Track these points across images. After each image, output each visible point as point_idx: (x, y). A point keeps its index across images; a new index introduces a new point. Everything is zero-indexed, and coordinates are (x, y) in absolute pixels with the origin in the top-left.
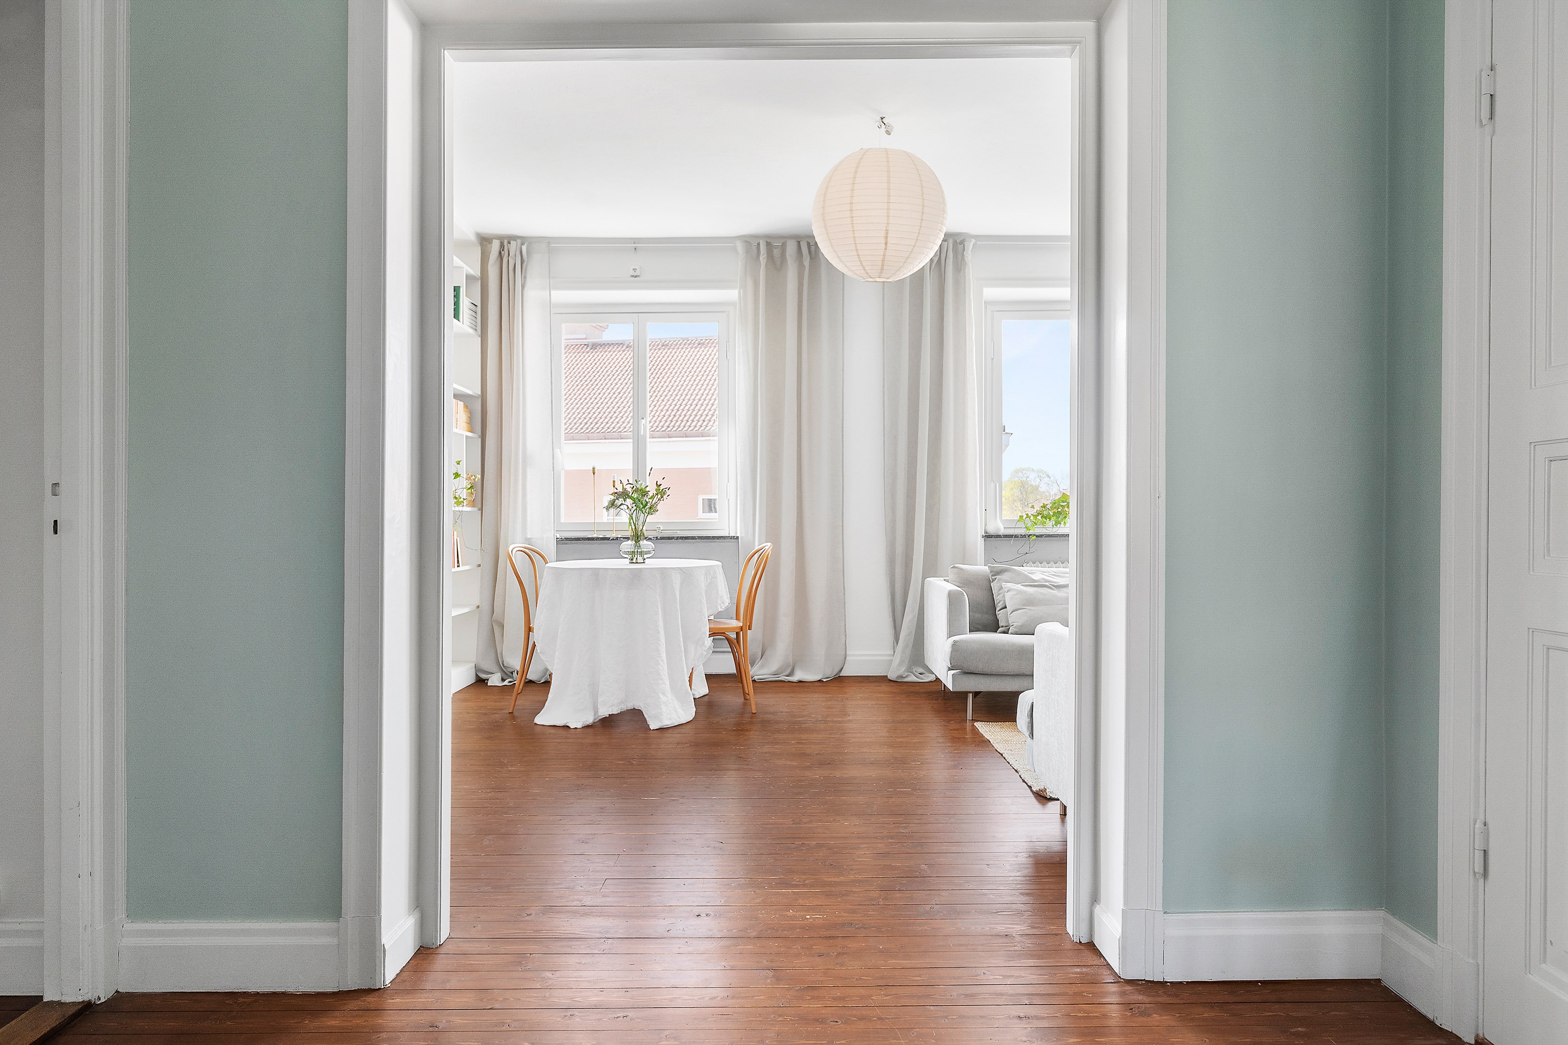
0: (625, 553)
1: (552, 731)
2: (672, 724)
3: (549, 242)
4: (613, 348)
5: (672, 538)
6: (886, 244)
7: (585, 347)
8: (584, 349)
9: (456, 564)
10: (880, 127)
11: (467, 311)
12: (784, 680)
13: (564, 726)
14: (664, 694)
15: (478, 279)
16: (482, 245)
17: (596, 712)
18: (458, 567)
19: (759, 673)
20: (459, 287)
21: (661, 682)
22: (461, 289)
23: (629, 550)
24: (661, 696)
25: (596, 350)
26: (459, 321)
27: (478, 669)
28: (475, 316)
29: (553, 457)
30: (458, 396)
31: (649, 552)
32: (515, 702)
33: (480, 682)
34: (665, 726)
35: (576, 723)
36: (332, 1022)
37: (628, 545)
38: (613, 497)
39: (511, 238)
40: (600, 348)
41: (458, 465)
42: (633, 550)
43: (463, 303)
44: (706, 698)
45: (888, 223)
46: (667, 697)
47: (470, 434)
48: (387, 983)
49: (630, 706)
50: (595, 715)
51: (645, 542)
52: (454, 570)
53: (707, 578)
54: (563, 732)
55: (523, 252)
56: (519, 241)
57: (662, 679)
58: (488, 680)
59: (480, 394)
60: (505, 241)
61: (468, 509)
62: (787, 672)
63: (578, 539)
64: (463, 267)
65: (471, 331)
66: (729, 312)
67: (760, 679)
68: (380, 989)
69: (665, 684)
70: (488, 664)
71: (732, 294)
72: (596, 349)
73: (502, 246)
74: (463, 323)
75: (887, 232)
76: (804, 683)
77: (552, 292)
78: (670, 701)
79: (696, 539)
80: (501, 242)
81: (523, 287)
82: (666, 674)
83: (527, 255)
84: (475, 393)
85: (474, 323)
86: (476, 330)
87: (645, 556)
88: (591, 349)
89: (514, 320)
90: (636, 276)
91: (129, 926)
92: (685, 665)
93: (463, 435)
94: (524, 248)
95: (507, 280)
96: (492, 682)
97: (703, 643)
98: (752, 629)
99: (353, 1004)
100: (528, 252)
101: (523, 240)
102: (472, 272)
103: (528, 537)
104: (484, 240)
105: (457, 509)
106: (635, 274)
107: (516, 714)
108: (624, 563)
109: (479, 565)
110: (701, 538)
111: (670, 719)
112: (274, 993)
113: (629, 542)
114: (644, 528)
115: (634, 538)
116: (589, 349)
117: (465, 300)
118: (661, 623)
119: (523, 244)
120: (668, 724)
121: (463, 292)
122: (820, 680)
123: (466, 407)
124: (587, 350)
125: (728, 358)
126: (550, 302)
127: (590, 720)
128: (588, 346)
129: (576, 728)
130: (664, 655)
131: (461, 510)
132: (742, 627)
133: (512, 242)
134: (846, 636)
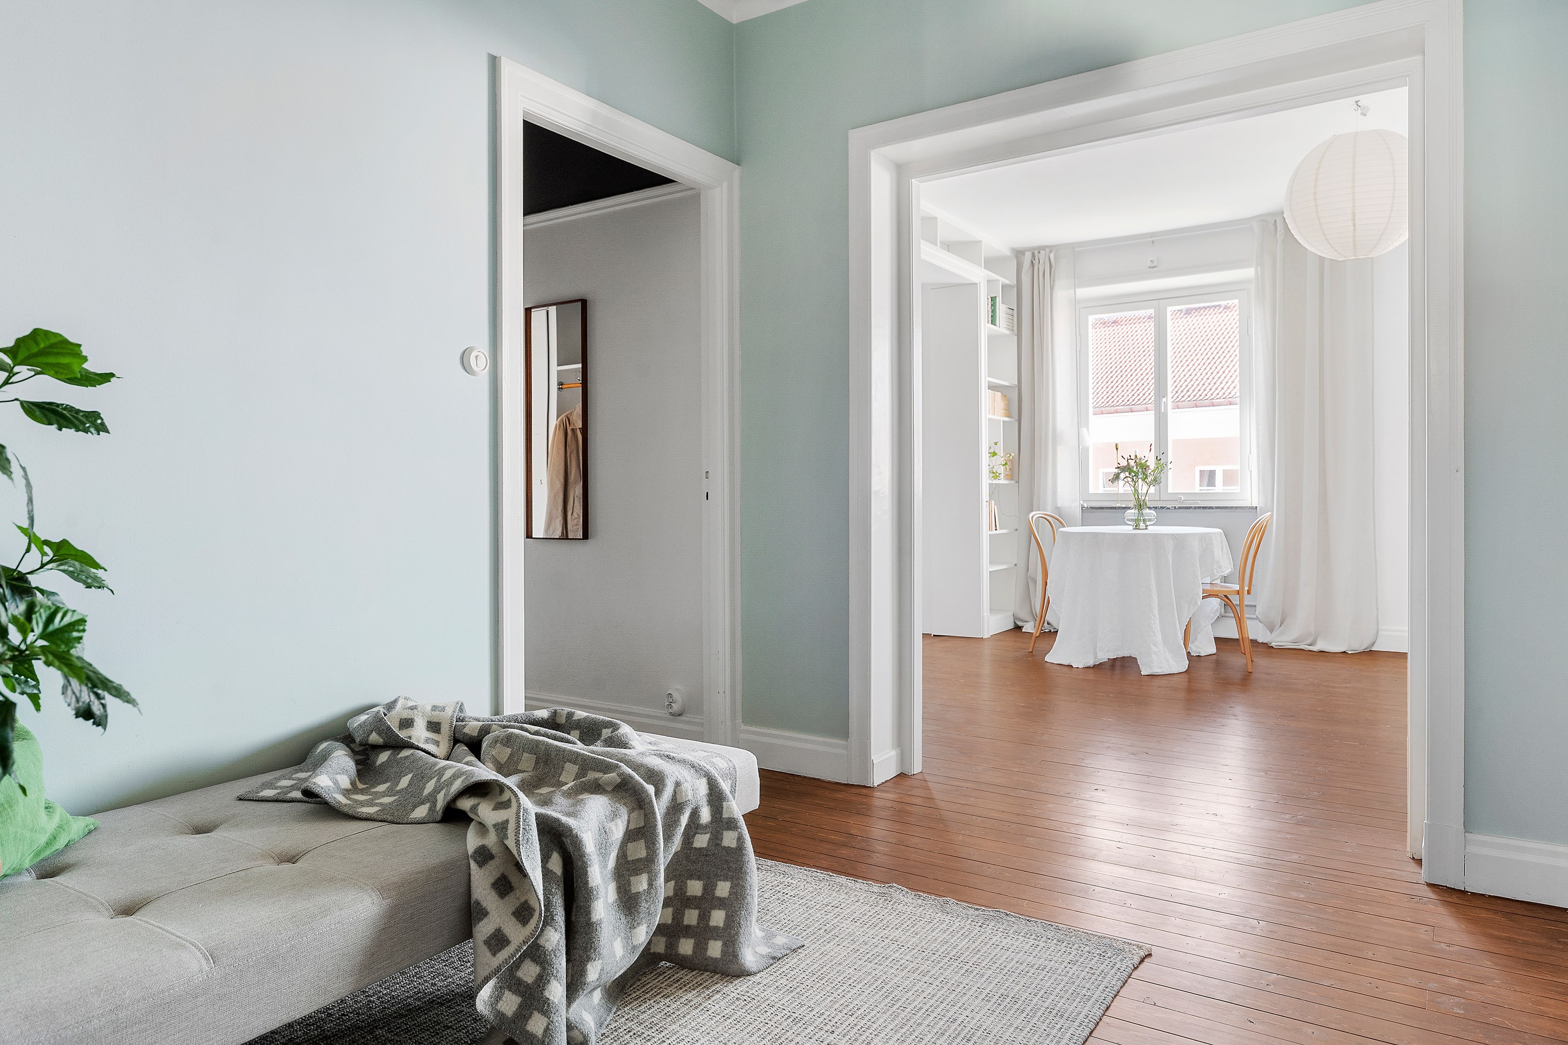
0: (1128, 520)
1: (1057, 667)
2: (1162, 672)
3: (1074, 247)
4: (1209, 311)
5: (1190, 508)
6: (1354, 225)
7: (1179, 312)
8: (1178, 315)
9: (994, 528)
10: (1356, 109)
11: (1004, 316)
12: (1304, 649)
13: (1068, 665)
14: (1155, 645)
15: (1014, 287)
16: (1017, 257)
17: (1096, 657)
18: (996, 530)
19: (1278, 639)
20: (996, 297)
21: (1152, 634)
22: (998, 298)
23: (1133, 518)
24: (1152, 647)
25: (1191, 315)
26: (995, 325)
27: (1015, 618)
28: (1011, 318)
29: (1079, 436)
30: (992, 387)
31: (1150, 520)
32: (1034, 645)
33: (1018, 628)
34: (1156, 673)
35: (1079, 663)
36: (840, 796)
37: (1131, 513)
38: (1116, 471)
39: (1040, 249)
40: (1194, 313)
41: (996, 446)
42: (1136, 518)
43: (999, 309)
44: (1214, 657)
45: (1354, 207)
46: (1158, 648)
47: (1007, 419)
48: (875, 785)
49: (1126, 654)
50: (1095, 659)
51: (1148, 511)
52: (991, 533)
53: (1202, 544)
54: (1066, 670)
55: (1051, 259)
56: (1048, 250)
57: (1153, 632)
58: (1023, 627)
59: (1017, 384)
60: (1035, 252)
61: (1006, 482)
62: (1309, 642)
63: (1102, 508)
64: (999, 280)
65: (1007, 332)
66: (1250, 289)
67: (1278, 646)
68: (870, 787)
69: (1156, 636)
70: (1024, 614)
71: (1249, 273)
72: (1190, 313)
73: (1033, 255)
74: (999, 327)
75: (1354, 214)
76: (1325, 653)
77: (1077, 290)
78: (1161, 652)
79: (1214, 509)
80: (1033, 253)
81: (1052, 288)
82: (1159, 628)
83: (1055, 261)
84: (1012, 384)
85: (1011, 325)
86: (1013, 330)
87: (1148, 523)
88: (1185, 314)
89: (1044, 319)
90: (1154, 267)
91: (743, 727)
92: (1177, 622)
93: (1000, 420)
94: (1052, 256)
95: (1037, 285)
96: (1026, 629)
97: (1196, 603)
98: (1252, 594)
99: (854, 790)
100: (1055, 258)
101: (1051, 248)
102: (1007, 282)
103: (1059, 506)
104: (1019, 253)
105: (994, 482)
106: (1152, 265)
107: (1034, 653)
108: (1128, 529)
109: (1017, 530)
110: (1217, 508)
111: (1160, 667)
112: (814, 779)
113: (1133, 511)
114: (1147, 498)
115: (1137, 507)
116: (1182, 314)
117: (1001, 307)
118: (1153, 582)
119: (1051, 252)
120: (1159, 671)
121: (999, 300)
122: (1345, 652)
123: (1004, 396)
124: (1181, 316)
125: (1249, 334)
126: (1075, 299)
127: (1091, 663)
128: (1182, 312)
129: (1077, 668)
130: (1156, 612)
131: (997, 483)
132: (1238, 591)
133: (1041, 251)
134: (1377, 609)
